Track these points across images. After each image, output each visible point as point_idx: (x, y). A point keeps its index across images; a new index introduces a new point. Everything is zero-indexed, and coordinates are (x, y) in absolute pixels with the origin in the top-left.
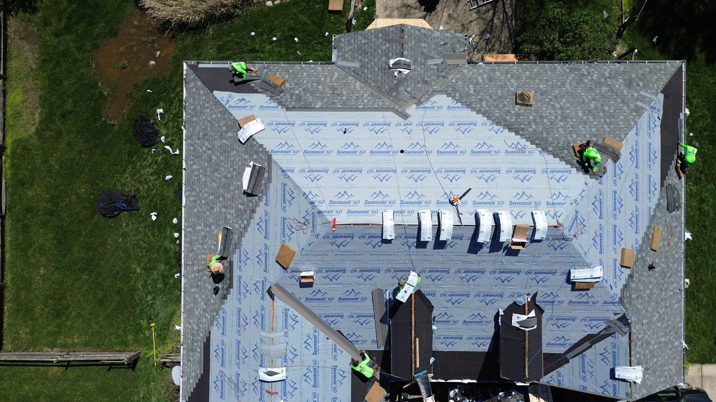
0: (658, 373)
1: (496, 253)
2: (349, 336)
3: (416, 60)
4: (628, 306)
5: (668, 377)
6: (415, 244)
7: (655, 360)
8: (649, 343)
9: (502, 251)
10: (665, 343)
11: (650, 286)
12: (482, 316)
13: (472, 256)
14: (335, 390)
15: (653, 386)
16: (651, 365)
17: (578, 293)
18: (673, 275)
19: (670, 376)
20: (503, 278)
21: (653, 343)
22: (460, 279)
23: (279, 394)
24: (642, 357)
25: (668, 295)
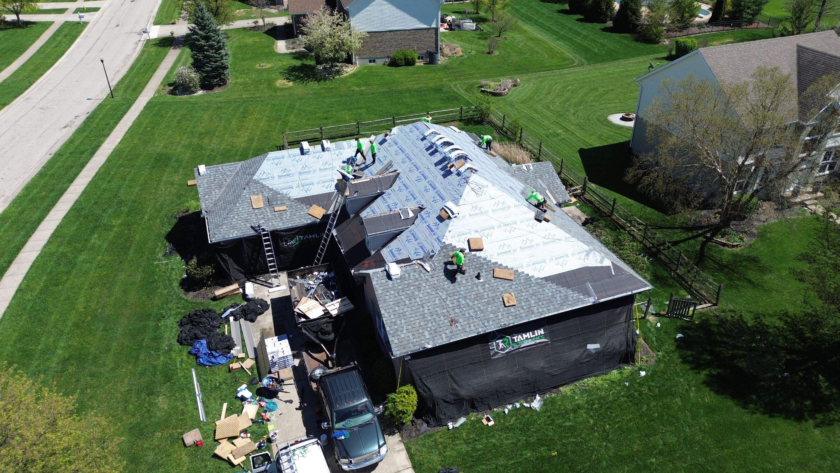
0: (397, 308)
1: (441, 172)
3: (535, 173)
4: (442, 254)
5: (396, 327)
7: (407, 302)
8: (419, 289)
9: (443, 172)
10: (423, 315)
11: (464, 282)
13: (433, 167)
14: (318, 183)
15: (385, 304)
16: (403, 297)
17: (436, 221)
18: (482, 315)
19: (397, 330)
20: (428, 188)
21: (421, 295)
22: (416, 177)
23: (315, 150)
24: (406, 282)
25: (465, 309)
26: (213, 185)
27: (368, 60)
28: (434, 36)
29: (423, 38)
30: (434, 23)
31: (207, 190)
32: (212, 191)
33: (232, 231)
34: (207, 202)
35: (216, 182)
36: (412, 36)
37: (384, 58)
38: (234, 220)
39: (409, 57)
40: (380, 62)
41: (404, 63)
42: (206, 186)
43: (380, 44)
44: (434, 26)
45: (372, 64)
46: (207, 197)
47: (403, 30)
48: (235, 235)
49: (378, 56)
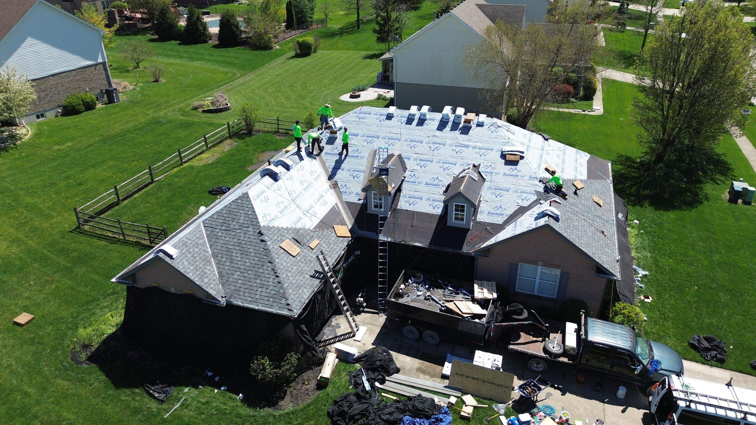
1: (454, 132)
2: (342, 187)
6: (405, 122)
9: (458, 130)
12: (440, 179)
13: (438, 133)
14: (315, 203)
17: (509, 167)
20: (457, 150)
22: (429, 148)
25: (596, 220)
26: (198, 263)
27: (35, 116)
28: (104, 72)
29: (92, 76)
30: (100, 56)
31: (198, 273)
32: (205, 271)
33: (300, 291)
34: (212, 286)
35: (198, 258)
36: (80, 77)
37: (54, 108)
38: (291, 279)
39: (89, 100)
40: (50, 115)
41: (83, 108)
42: (192, 268)
43: (45, 93)
44: (100, 60)
45: (41, 119)
46: (206, 280)
47: (67, 72)
48: (308, 294)
49: (47, 108)
